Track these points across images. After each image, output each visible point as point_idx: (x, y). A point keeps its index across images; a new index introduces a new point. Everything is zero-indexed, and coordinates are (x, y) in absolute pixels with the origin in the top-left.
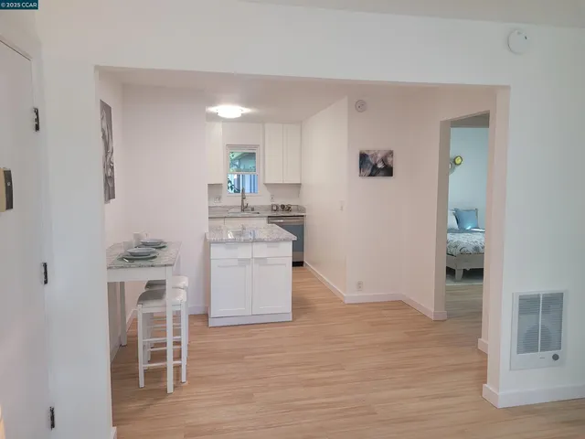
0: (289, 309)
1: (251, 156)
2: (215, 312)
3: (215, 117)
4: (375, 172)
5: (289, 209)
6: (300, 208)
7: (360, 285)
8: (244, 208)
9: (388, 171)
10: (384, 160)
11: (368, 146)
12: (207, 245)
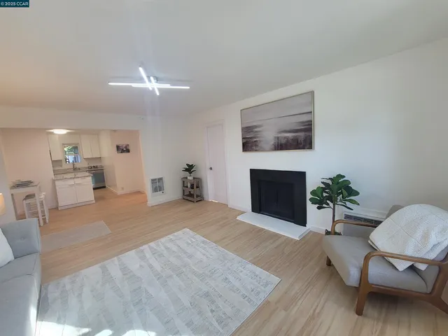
0: (94, 199)
1: (76, 148)
2: (61, 204)
3: (52, 133)
4: (123, 151)
5: (97, 167)
6: (102, 167)
7: (123, 188)
8: (75, 169)
9: (128, 151)
10: (126, 147)
11: (120, 143)
12: (54, 181)
